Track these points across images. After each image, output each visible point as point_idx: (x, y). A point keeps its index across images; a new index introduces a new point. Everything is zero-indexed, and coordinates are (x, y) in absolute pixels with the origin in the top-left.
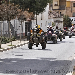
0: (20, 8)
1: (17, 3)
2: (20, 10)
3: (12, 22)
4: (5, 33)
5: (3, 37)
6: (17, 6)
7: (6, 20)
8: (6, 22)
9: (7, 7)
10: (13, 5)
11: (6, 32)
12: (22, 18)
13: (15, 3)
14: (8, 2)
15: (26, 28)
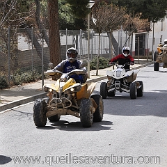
0: (128, 13)
1: (123, 5)
2: (127, 16)
3: (115, 34)
4: (104, 52)
5: (101, 58)
6: (123, 9)
7: (106, 31)
8: (106, 34)
9: (107, 12)
10: (117, 9)
11: (106, 49)
12: (130, 28)
13: (120, 4)
14: (109, 3)
15: (136, 44)
